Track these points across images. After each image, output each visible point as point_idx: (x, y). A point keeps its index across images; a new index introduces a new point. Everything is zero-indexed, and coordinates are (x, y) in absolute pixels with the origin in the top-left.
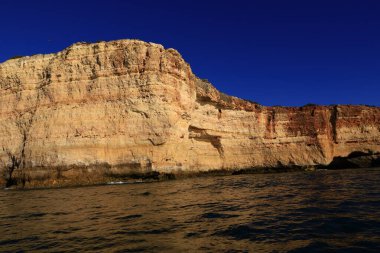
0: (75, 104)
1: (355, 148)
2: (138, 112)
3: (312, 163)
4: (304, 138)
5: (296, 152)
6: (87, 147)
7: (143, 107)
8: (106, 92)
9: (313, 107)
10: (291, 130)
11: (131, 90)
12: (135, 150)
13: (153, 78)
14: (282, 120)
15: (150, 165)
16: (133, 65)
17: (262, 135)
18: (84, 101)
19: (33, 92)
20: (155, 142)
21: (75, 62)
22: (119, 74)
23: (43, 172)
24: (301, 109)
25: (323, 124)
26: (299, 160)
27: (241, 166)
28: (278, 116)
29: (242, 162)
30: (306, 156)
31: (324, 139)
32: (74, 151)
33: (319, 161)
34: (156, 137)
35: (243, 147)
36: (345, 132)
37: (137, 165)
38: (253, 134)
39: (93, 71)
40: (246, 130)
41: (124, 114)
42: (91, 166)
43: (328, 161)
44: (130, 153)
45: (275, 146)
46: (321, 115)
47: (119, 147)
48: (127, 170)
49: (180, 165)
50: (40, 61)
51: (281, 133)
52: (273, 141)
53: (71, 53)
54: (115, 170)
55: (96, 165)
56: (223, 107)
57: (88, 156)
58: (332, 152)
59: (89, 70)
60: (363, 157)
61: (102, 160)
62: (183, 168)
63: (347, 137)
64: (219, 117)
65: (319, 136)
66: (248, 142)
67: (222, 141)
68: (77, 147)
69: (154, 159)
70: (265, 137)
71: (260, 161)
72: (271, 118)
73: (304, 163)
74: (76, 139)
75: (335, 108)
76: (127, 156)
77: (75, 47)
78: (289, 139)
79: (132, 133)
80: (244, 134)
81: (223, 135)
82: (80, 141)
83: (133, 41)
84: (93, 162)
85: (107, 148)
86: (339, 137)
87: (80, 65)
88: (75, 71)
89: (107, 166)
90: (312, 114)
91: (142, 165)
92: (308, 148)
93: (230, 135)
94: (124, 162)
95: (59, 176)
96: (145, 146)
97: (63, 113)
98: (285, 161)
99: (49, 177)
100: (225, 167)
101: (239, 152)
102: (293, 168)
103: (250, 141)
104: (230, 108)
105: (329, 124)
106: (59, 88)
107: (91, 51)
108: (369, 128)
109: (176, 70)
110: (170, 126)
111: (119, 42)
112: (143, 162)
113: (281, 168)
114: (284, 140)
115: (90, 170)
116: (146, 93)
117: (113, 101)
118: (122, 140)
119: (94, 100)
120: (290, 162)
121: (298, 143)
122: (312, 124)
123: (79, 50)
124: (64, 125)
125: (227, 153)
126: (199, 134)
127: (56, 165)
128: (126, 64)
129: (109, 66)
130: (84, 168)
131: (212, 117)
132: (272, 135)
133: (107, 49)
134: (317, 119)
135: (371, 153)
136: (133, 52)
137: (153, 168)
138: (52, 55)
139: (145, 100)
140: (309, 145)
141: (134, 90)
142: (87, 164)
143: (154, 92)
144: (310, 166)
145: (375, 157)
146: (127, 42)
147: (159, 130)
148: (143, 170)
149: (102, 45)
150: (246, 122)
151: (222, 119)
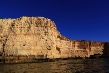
0: (23, 35)
1: (95, 53)
2: (44, 39)
3: (85, 57)
4: (82, 49)
5: (80, 53)
6: (28, 49)
7: (46, 38)
8: (33, 32)
9: (85, 41)
10: (79, 47)
11: (42, 32)
13: (49, 29)
14: (77, 44)
15: (47, 56)
16: (43, 25)
17: (71, 48)
18: (26, 34)
19: (7, 30)
20: (49, 49)
21: (23, 22)
22: (38, 27)
23: (13, 58)
24: (81, 41)
25: (87, 46)
26: (81, 56)
27: (65, 57)
28: (76, 43)
30: (83, 55)
31: (88, 50)
32: (23, 51)
33: (87, 56)
34: (49, 47)
36: (93, 48)
37: (43, 56)
38: (69, 48)
39: (29, 25)
40: (67, 46)
41: (39, 39)
42: (29, 56)
43: (89, 56)
44: (41, 52)
45: (74, 51)
46: (87, 43)
47: (38, 50)
48: (40, 57)
49: (54, 56)
50: (10, 21)
51: (76, 48)
52: (74, 50)
53: (22, 19)
54: (36, 57)
56: (62, 39)
57: (28, 53)
58: (90, 54)
59: (28, 25)
60: (97, 55)
61: (32, 54)
62: (54, 57)
63: (93, 50)
64: (61, 42)
65: (86, 49)
66: (67, 50)
67: (61, 49)
68: (24, 49)
69: (48, 54)
71: (70, 56)
72: (74, 43)
73: (82, 57)
74: (24, 46)
75: (90, 41)
76: (40, 53)
77: (23, 17)
78: (78, 50)
79: (42, 45)
80: (67, 48)
81: (61, 48)
82: (25, 47)
83: (42, 17)
84: (30, 54)
85: (34, 50)
86: (91, 49)
87: (25, 23)
88: (23, 25)
89: (34, 56)
90: (84, 43)
91: (44, 56)
93: (63, 48)
94: (39, 55)
95: (18, 59)
96: (45, 50)
97: (19, 38)
98: (77, 56)
99: (15, 59)
100: (61, 57)
101: (65, 53)
102: (79, 58)
103: (68, 50)
104: (64, 40)
105: (89, 46)
106: (17, 29)
107: (29, 19)
108: (98, 47)
109: (54, 27)
110: (54, 44)
111: (38, 17)
112: (45, 55)
113: (76, 58)
114: (77, 50)
115: (28, 57)
116: (47, 33)
117: (35, 35)
118: (38, 48)
119: (29, 34)
120: (79, 56)
121: (81, 51)
122: (85, 46)
123: (25, 18)
124: (19, 42)
125: (62, 53)
127: (17, 55)
128: (40, 24)
129: (35, 24)
130: (26, 56)
131: (59, 42)
132: (74, 48)
133: (34, 19)
134: (86, 44)
135: (99, 54)
136: (43, 21)
137: (48, 57)
138: (14, 19)
139: (46, 35)
140: (84, 51)
141: (43, 32)
142: (28, 55)
143: (49, 33)
144: (84, 58)
145: (100, 55)
146: (41, 18)
147: (50, 45)
148: (44, 58)
149: (32, 18)
150: (67, 44)
151: (61, 43)
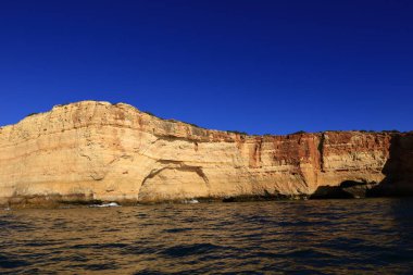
0: (50, 151)
1: (346, 177)
2: (85, 156)
3: (296, 192)
4: (288, 166)
5: (281, 181)
7: (88, 153)
9: (300, 133)
10: (276, 159)
12: (82, 184)
13: (93, 131)
14: (268, 149)
15: (92, 195)
17: (246, 164)
18: (56, 149)
20: (95, 178)
22: (76, 128)
23: (19, 199)
24: (288, 138)
25: (307, 153)
26: (283, 189)
27: (230, 194)
28: (265, 145)
29: (231, 190)
30: (290, 185)
31: (308, 168)
32: (39, 186)
33: (303, 190)
34: (95, 174)
35: (229, 176)
36: (333, 161)
37: (83, 195)
38: (238, 164)
39: (63, 126)
40: (230, 160)
42: (48, 195)
43: (311, 191)
44: (78, 186)
45: (260, 174)
46: (307, 143)
47: (70, 182)
48: (74, 199)
49: (125, 195)
51: (266, 161)
52: (259, 170)
53: (53, 113)
54: (66, 199)
55: (52, 195)
56: (199, 141)
57: (47, 189)
58: (316, 181)
59: (61, 125)
60: (358, 187)
61: (56, 192)
63: (337, 165)
64: (196, 150)
65: (302, 165)
66: (234, 172)
67: (204, 171)
69: (95, 191)
70: (250, 167)
71: (248, 190)
72: (258, 147)
73: (289, 193)
74: (43, 177)
75: (323, 135)
76: (76, 188)
77: (54, 109)
78: (275, 168)
79: (80, 171)
80: (228, 163)
81: (204, 165)
82: (45, 178)
83: (87, 102)
84: (50, 193)
85: (62, 182)
86: (326, 165)
88: (54, 126)
89: (59, 195)
90: (299, 143)
91: (86, 195)
92: (292, 177)
93: (214, 165)
94: (74, 193)
95: (27, 202)
96: (89, 181)
97: (41, 158)
98: (272, 192)
99: (21, 203)
100: (212, 194)
101: (226, 181)
102: (277, 197)
103: (235, 170)
104: (207, 141)
105: (318, 152)
107: (63, 111)
108: (361, 155)
109: (120, 122)
111: (79, 103)
112: (87, 193)
113: (268, 197)
114: (269, 168)
115: (47, 198)
116: (89, 143)
117: (71, 148)
118: (73, 177)
119: (61, 148)
120: (276, 191)
121: (283, 171)
122: (296, 153)
125: (212, 181)
126: (179, 166)
127: (26, 194)
129: (72, 122)
131: (187, 150)
132: (258, 164)
134: (302, 148)
135: (365, 182)
137: (95, 197)
139: (89, 147)
140: (293, 174)
141: (83, 140)
142: (46, 194)
143: (94, 141)
144: (295, 196)
145: (369, 186)
147: (97, 169)
148: (87, 199)
149: (69, 106)
150: (228, 153)
151: (200, 152)
